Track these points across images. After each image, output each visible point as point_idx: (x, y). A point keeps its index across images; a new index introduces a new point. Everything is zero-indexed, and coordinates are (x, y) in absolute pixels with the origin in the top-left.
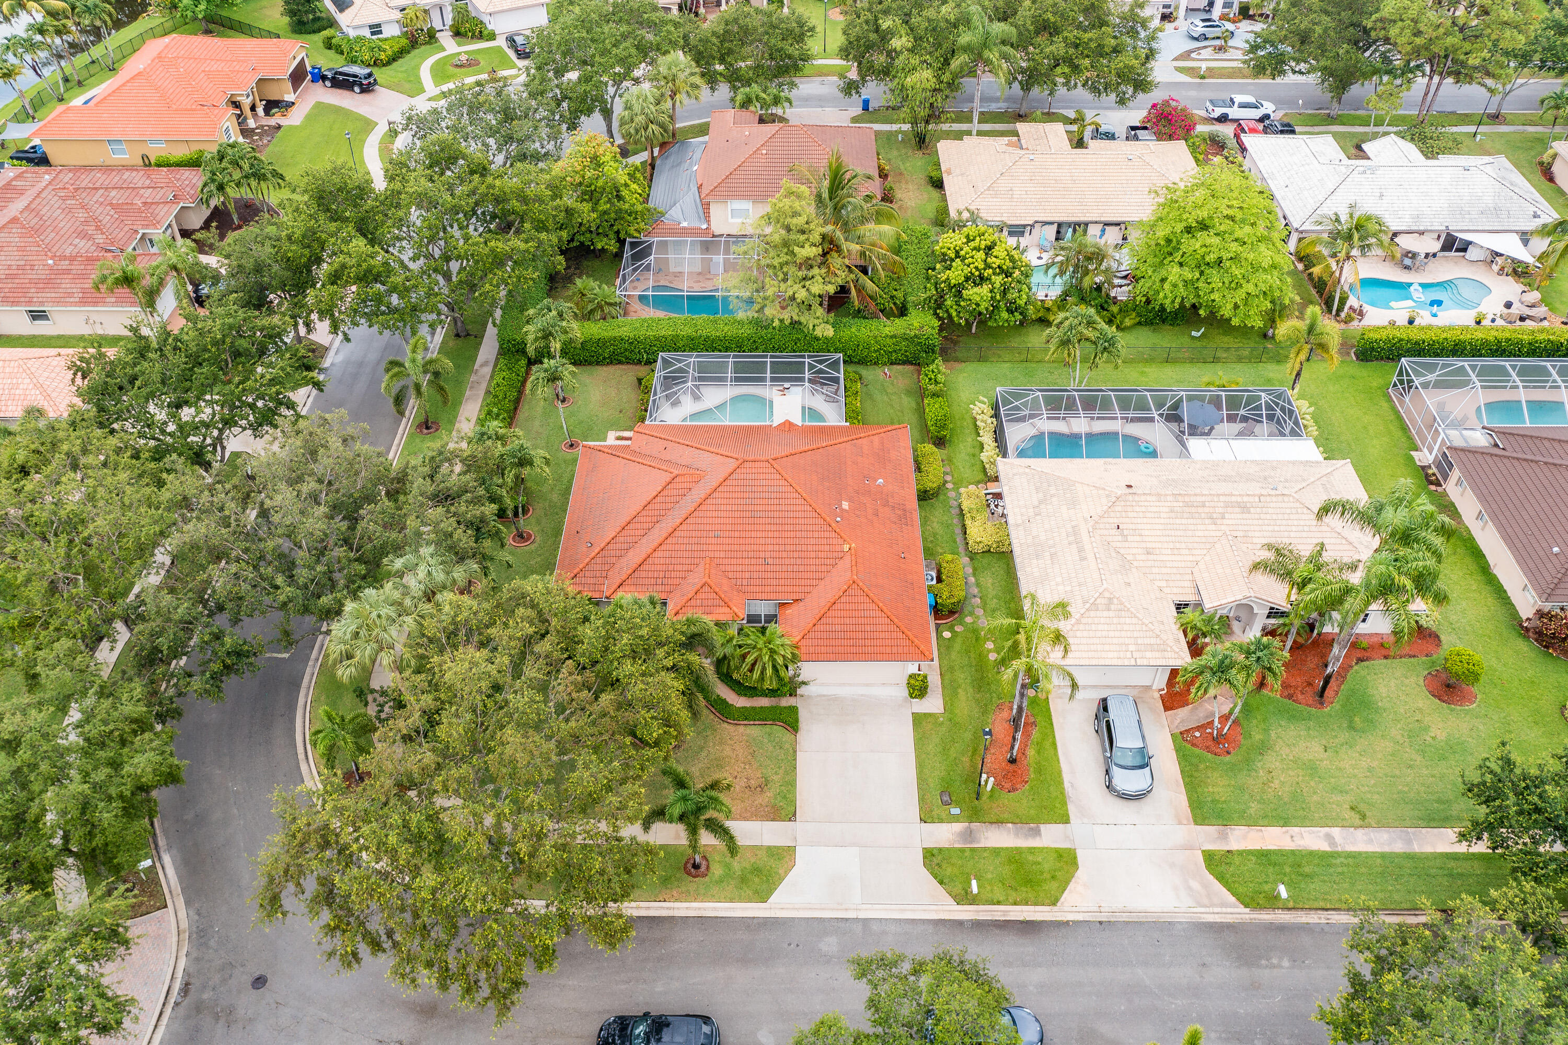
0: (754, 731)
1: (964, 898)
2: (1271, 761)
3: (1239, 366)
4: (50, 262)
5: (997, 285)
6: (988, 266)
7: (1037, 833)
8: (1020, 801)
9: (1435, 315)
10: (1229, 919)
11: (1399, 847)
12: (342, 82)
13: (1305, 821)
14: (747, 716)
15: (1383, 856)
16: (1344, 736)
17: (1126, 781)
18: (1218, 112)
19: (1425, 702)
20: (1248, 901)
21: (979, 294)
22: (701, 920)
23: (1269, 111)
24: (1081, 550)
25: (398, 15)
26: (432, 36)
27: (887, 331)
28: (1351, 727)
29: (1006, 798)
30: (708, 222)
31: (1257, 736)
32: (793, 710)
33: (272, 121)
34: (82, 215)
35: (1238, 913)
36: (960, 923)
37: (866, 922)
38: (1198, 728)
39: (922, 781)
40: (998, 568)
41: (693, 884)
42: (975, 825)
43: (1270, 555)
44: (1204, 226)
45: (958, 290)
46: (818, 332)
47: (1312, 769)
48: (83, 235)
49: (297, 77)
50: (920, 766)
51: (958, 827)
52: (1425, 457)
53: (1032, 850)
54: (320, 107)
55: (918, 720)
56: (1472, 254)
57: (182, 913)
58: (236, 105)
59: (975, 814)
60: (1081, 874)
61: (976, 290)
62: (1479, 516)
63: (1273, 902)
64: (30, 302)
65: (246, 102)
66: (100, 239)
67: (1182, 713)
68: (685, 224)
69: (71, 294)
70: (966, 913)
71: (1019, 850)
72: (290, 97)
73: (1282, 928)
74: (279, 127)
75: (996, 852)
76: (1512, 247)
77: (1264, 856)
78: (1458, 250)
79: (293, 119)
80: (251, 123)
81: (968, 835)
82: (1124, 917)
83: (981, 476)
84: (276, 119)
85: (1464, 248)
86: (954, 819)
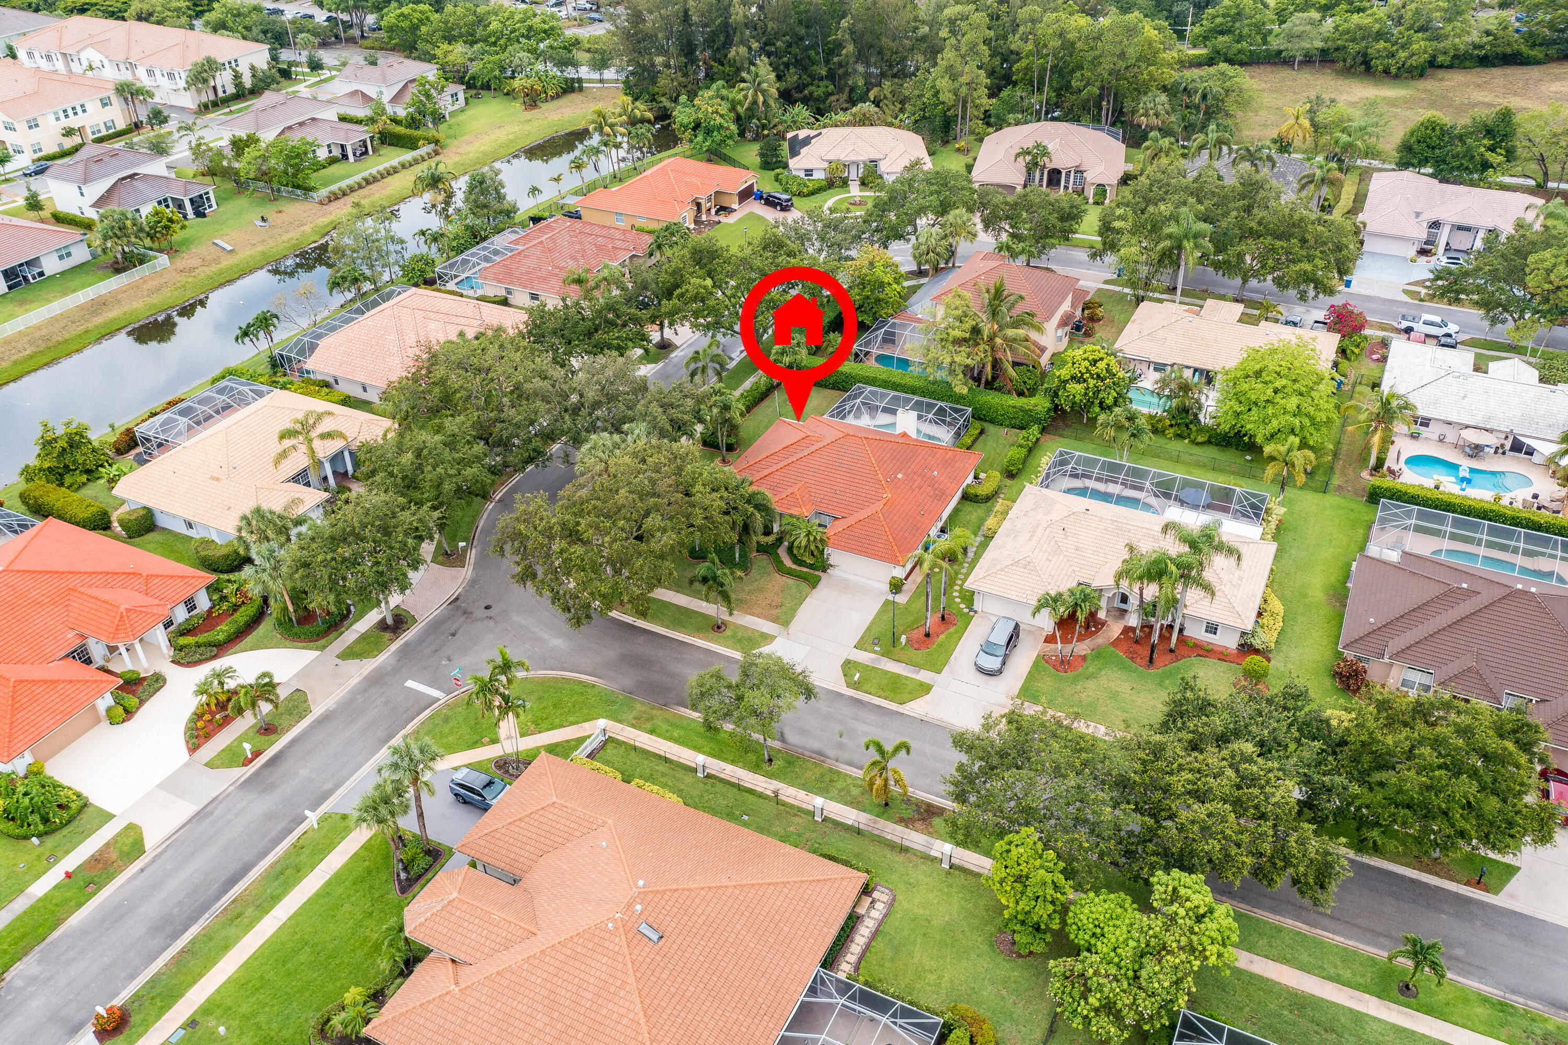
0: (791, 582)
1: (853, 686)
2: (1091, 684)
4: (550, 268)
5: (1091, 385)
6: (1088, 372)
7: (917, 672)
8: (919, 655)
9: (1463, 490)
12: (771, 202)
14: (790, 573)
16: (1150, 686)
18: (1405, 325)
21: (1076, 389)
22: (707, 651)
23: (1451, 332)
24: (1032, 535)
25: (826, 165)
26: (845, 183)
27: (1014, 404)
29: (911, 652)
31: (1091, 670)
32: (820, 579)
33: (716, 219)
34: (577, 247)
36: (842, 695)
38: (1058, 656)
39: (869, 629)
41: (712, 634)
42: (883, 658)
46: (958, 390)
47: (1114, 695)
49: (746, 195)
50: (873, 623)
51: (873, 656)
53: (907, 678)
54: (752, 215)
55: (887, 603)
56: (1536, 458)
57: (470, 572)
58: (699, 205)
59: (887, 653)
60: (928, 697)
61: (1076, 386)
64: (532, 288)
65: (705, 206)
67: (1053, 647)
68: (919, 316)
69: (553, 288)
70: (849, 692)
71: (899, 676)
72: (735, 206)
74: (719, 222)
75: (886, 672)
78: (1526, 453)
79: (732, 219)
80: (704, 218)
81: (876, 661)
82: (938, 723)
84: (722, 218)
85: (1530, 452)
86: (875, 652)
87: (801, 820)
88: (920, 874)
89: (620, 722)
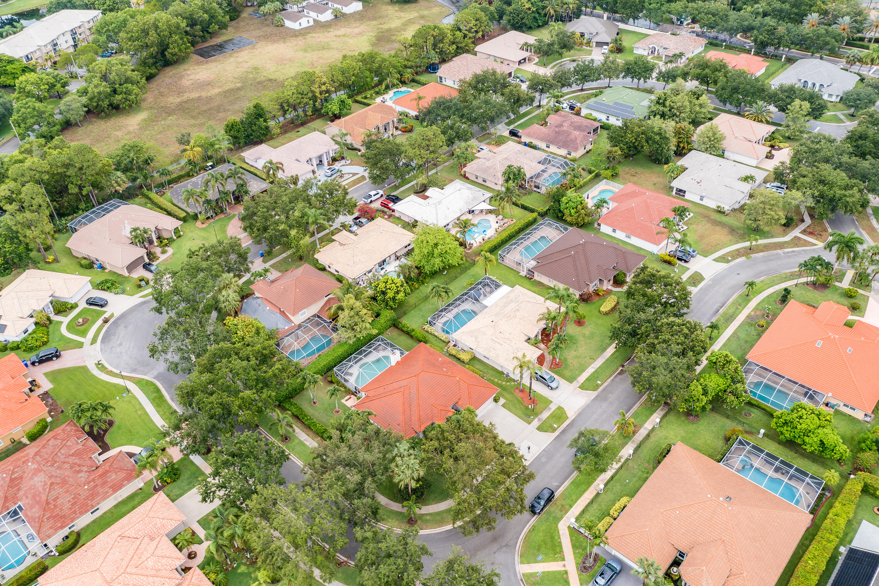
1: (554, 430)
2: (570, 361)
3: (463, 276)
4: (86, 487)
6: (397, 287)
7: (550, 409)
8: (540, 405)
9: (486, 235)
10: (595, 396)
11: (604, 360)
12: (46, 360)
13: (587, 368)
15: (603, 363)
16: (575, 346)
17: (553, 385)
18: (369, 200)
19: (579, 329)
20: (594, 390)
24: (499, 343)
25: (33, 320)
27: (382, 321)
28: (574, 343)
29: (538, 407)
30: (293, 322)
31: (563, 358)
35: (594, 394)
36: (558, 436)
37: (544, 450)
38: (552, 364)
39: (519, 417)
40: (476, 362)
42: (539, 416)
43: (541, 316)
44: (436, 245)
45: (394, 299)
46: (374, 333)
47: (577, 357)
48: (80, 471)
50: (516, 414)
51: (536, 420)
52: (523, 273)
53: (553, 412)
54: (49, 374)
55: (503, 406)
56: (476, 212)
59: (536, 415)
60: (565, 409)
61: (400, 295)
62: (550, 281)
63: (598, 386)
66: (85, 469)
67: (545, 364)
68: (287, 328)
70: (557, 433)
71: (551, 414)
72: (29, 379)
73: (604, 390)
74: (46, 392)
75: (548, 418)
76: (486, 206)
77: (587, 379)
81: (539, 420)
82: (580, 410)
83: (445, 344)
85: (473, 211)
86: (534, 419)
87: (630, 463)
88: (660, 434)
89: (562, 518)
